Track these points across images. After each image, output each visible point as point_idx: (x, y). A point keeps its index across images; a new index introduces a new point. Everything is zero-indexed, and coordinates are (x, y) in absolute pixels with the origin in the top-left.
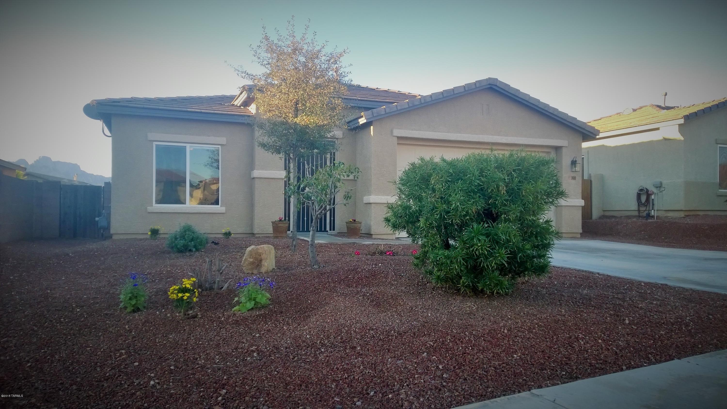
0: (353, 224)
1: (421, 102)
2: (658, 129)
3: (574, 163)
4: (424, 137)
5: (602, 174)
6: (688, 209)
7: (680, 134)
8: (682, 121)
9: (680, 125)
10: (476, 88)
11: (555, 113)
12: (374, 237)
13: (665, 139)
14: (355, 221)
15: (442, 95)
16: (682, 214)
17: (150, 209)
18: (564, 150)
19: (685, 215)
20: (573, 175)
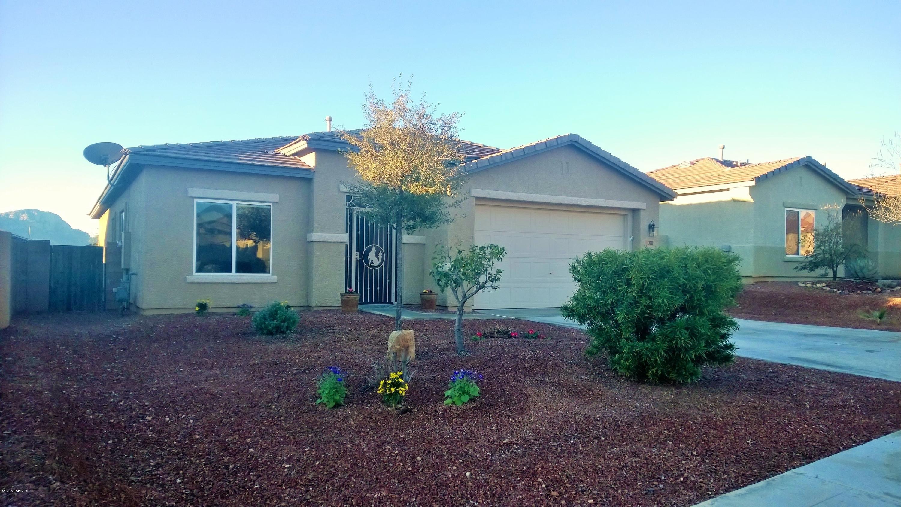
0: (429, 296)
1: (502, 159)
2: (727, 190)
3: (652, 227)
4: (503, 198)
5: (667, 236)
6: (758, 276)
7: (750, 197)
8: (753, 183)
9: (751, 187)
10: (558, 144)
11: (635, 174)
12: (450, 309)
13: (735, 201)
14: (431, 292)
15: (523, 153)
16: (751, 281)
17: (189, 279)
18: (642, 212)
19: (754, 282)
20: (651, 239)
